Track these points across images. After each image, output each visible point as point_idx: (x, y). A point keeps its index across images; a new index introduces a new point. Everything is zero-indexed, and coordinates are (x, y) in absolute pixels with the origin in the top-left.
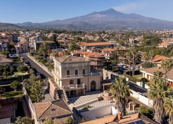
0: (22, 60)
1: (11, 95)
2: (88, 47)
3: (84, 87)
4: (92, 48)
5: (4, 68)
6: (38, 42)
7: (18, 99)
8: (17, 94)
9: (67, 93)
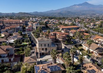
0: (28, 36)
1: (19, 53)
2: (63, 29)
3: (48, 52)
4: (65, 30)
5: (18, 41)
6: (37, 26)
7: (22, 55)
8: (22, 53)
9: (40, 54)
